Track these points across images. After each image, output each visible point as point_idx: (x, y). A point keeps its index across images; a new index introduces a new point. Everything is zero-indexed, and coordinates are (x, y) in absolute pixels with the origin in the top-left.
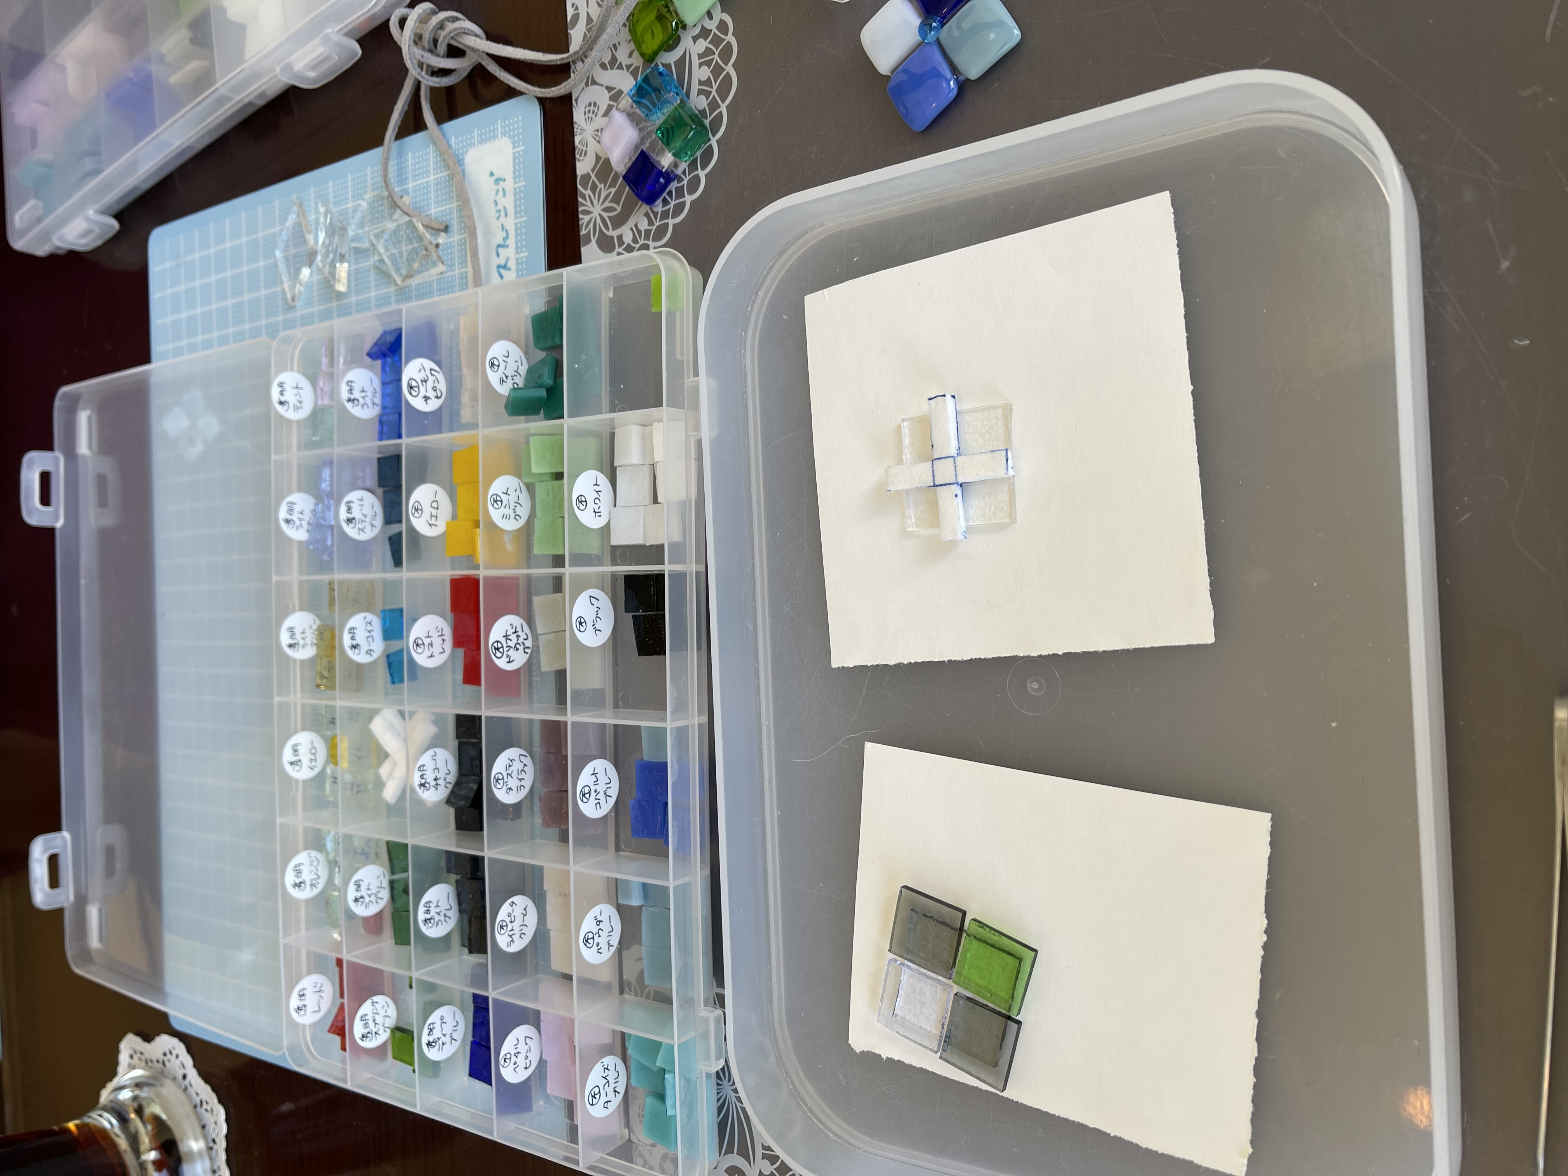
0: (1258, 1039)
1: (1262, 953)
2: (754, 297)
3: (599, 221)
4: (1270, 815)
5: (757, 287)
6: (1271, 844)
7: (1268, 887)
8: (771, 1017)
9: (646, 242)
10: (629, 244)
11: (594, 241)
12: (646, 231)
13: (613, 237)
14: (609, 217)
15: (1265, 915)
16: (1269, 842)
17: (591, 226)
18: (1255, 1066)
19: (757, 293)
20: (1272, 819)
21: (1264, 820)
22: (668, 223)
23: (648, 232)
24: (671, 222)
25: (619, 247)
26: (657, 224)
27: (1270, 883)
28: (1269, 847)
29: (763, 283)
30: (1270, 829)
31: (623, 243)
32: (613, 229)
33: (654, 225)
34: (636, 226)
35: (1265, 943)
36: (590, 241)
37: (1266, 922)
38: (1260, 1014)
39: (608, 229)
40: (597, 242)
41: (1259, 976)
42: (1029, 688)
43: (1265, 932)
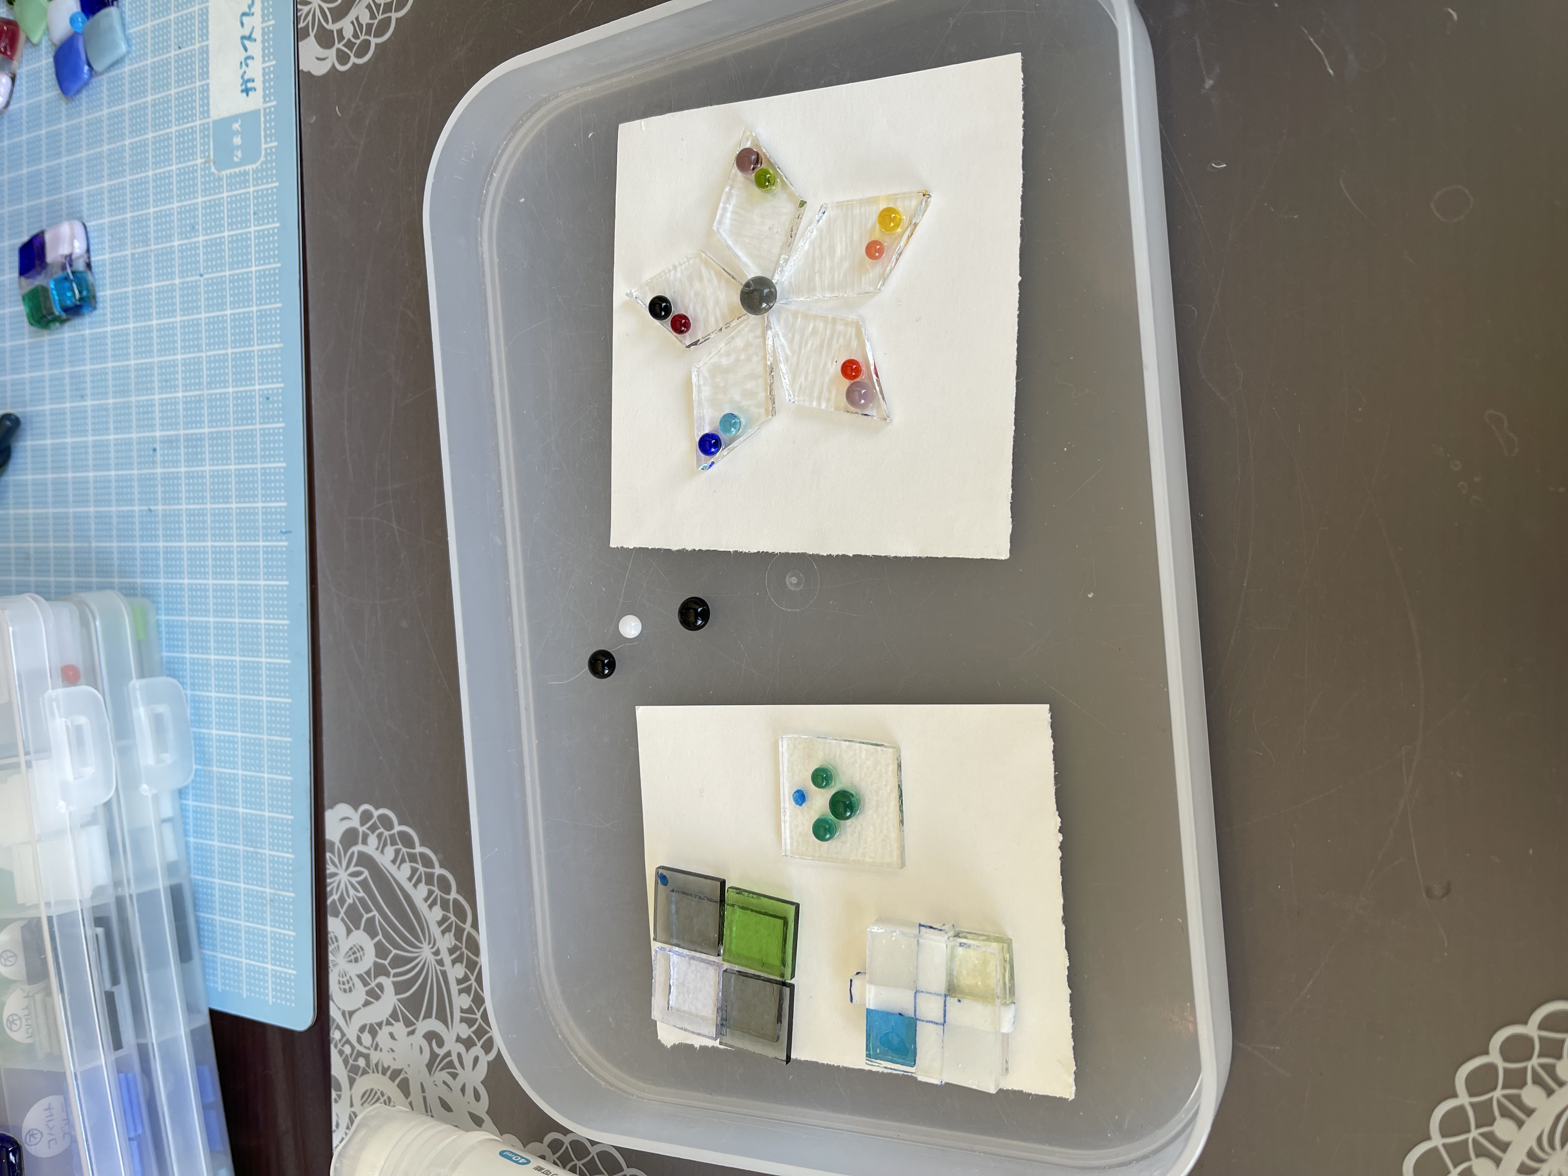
0: (1067, 948)
1: (1060, 854)
2: (488, 179)
3: (318, 12)
4: (1048, 706)
5: (492, 168)
6: (1054, 736)
7: (1056, 784)
8: (536, 963)
9: (367, 37)
10: (349, 40)
11: (312, 34)
12: (367, 24)
13: (333, 31)
14: (328, 9)
15: (1057, 813)
16: (1050, 735)
17: (310, 17)
18: (1068, 976)
19: (492, 175)
20: (1051, 710)
21: (1042, 712)
22: (390, 18)
23: (369, 26)
24: (394, 16)
25: (339, 43)
26: (380, 17)
27: (1058, 779)
28: (1052, 740)
29: (497, 163)
30: (1050, 720)
31: (343, 38)
32: (333, 22)
33: (376, 18)
34: (357, 19)
35: (1062, 843)
36: (309, 35)
37: (1059, 820)
38: (1066, 920)
39: (327, 22)
40: (315, 36)
41: (1060, 879)
42: (788, 583)
43: (1060, 831)
